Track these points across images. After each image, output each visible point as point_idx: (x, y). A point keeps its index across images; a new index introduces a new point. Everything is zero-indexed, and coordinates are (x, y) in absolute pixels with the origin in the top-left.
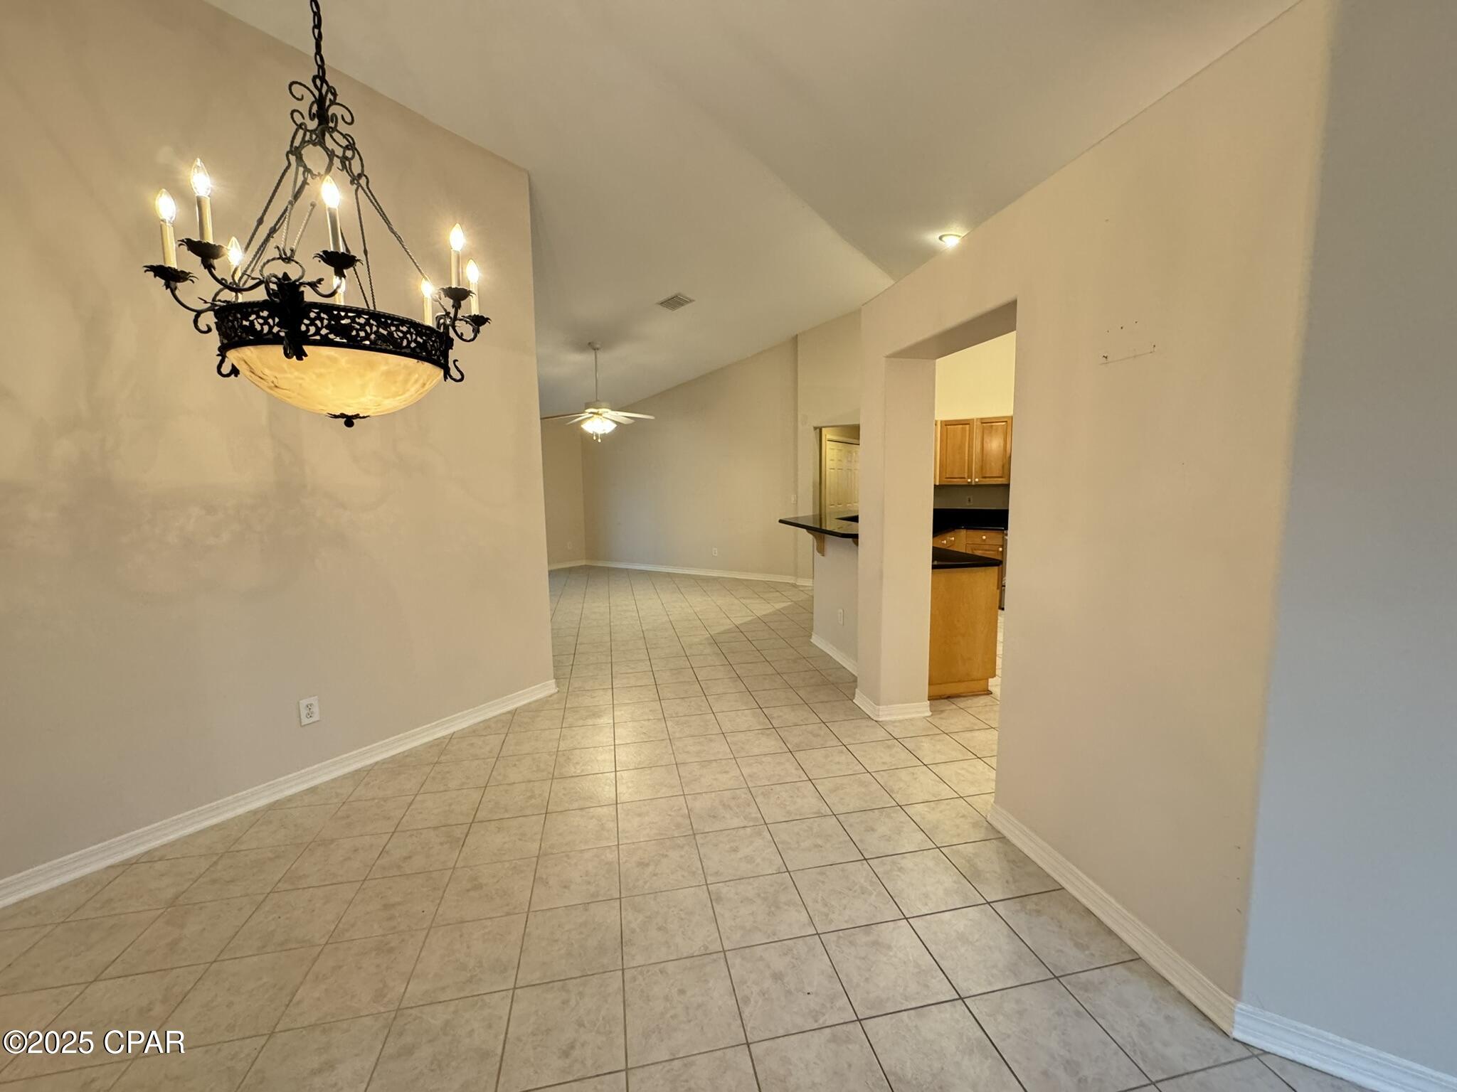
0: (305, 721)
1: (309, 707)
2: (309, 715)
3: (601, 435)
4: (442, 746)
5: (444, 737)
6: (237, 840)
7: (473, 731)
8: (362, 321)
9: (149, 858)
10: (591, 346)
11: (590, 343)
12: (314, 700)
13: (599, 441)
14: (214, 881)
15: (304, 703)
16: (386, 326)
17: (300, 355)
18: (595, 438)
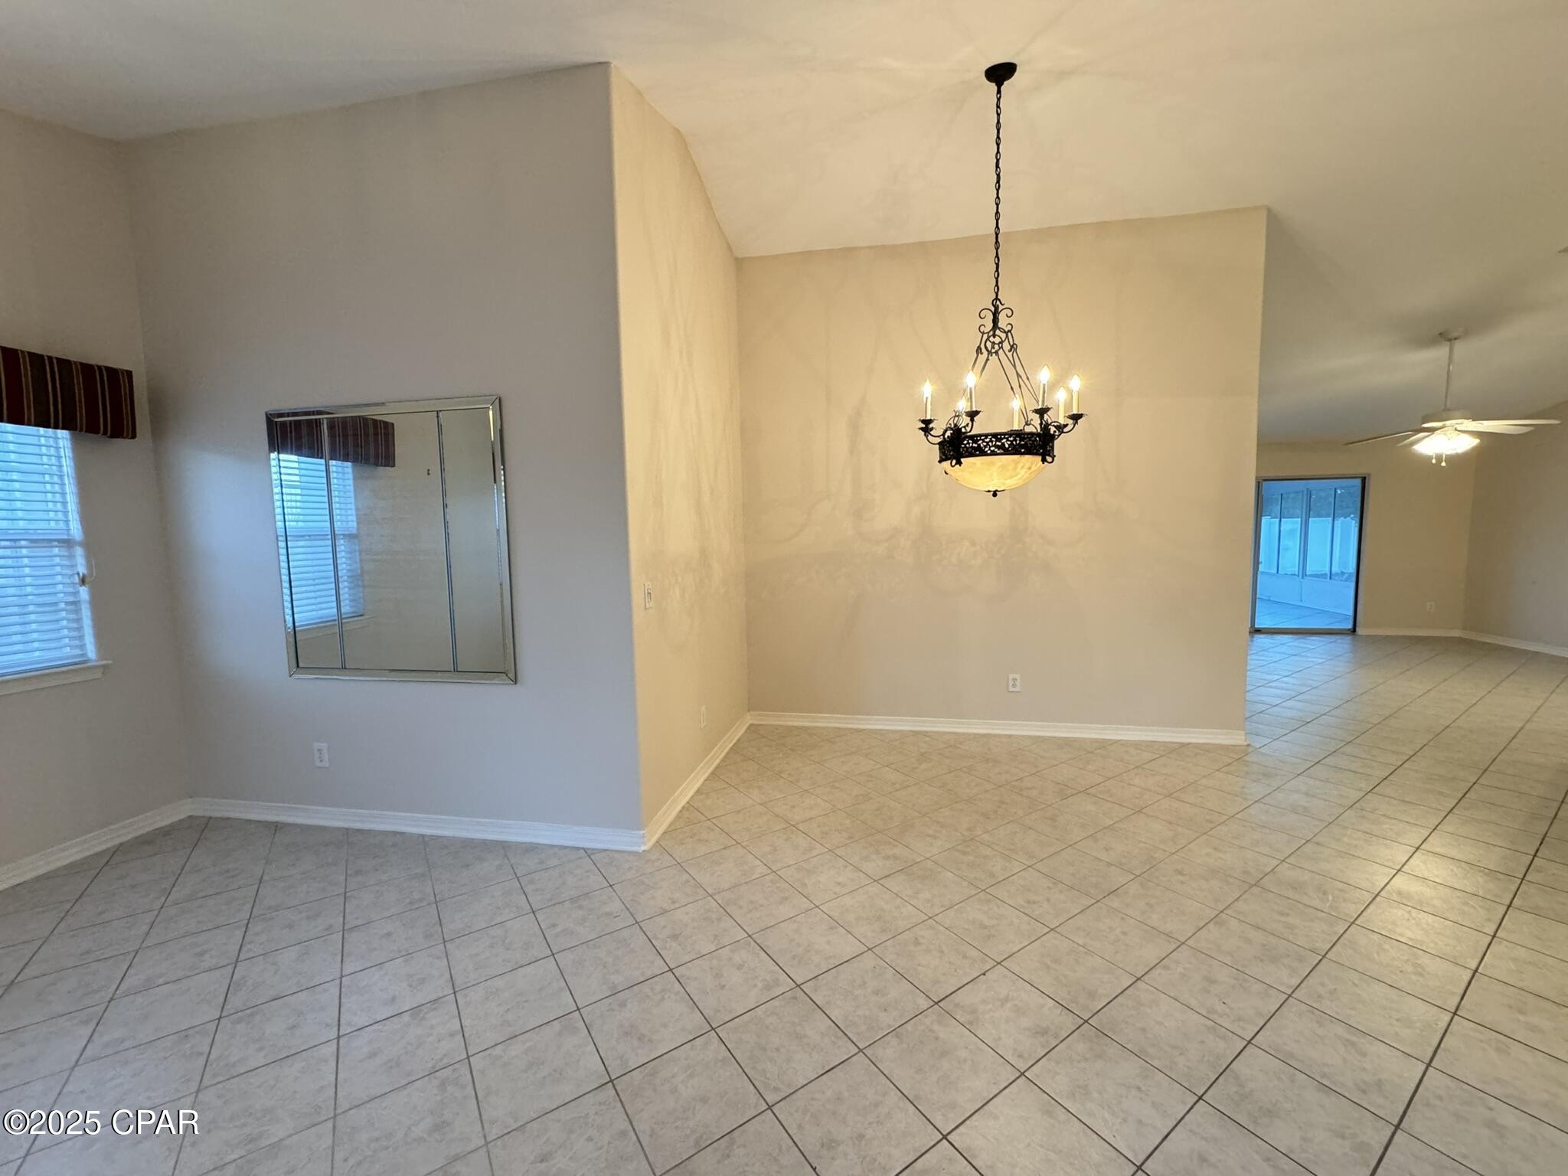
0: (1011, 689)
1: (1015, 680)
2: (1014, 686)
3: (1446, 455)
4: (1103, 744)
5: (1110, 740)
6: (960, 743)
7: (1137, 745)
8: (988, 440)
9: (925, 734)
10: (1445, 337)
11: (1440, 334)
12: (1017, 676)
13: (1443, 464)
14: (940, 754)
15: (1011, 676)
16: (1000, 440)
17: (959, 463)
18: (1434, 461)
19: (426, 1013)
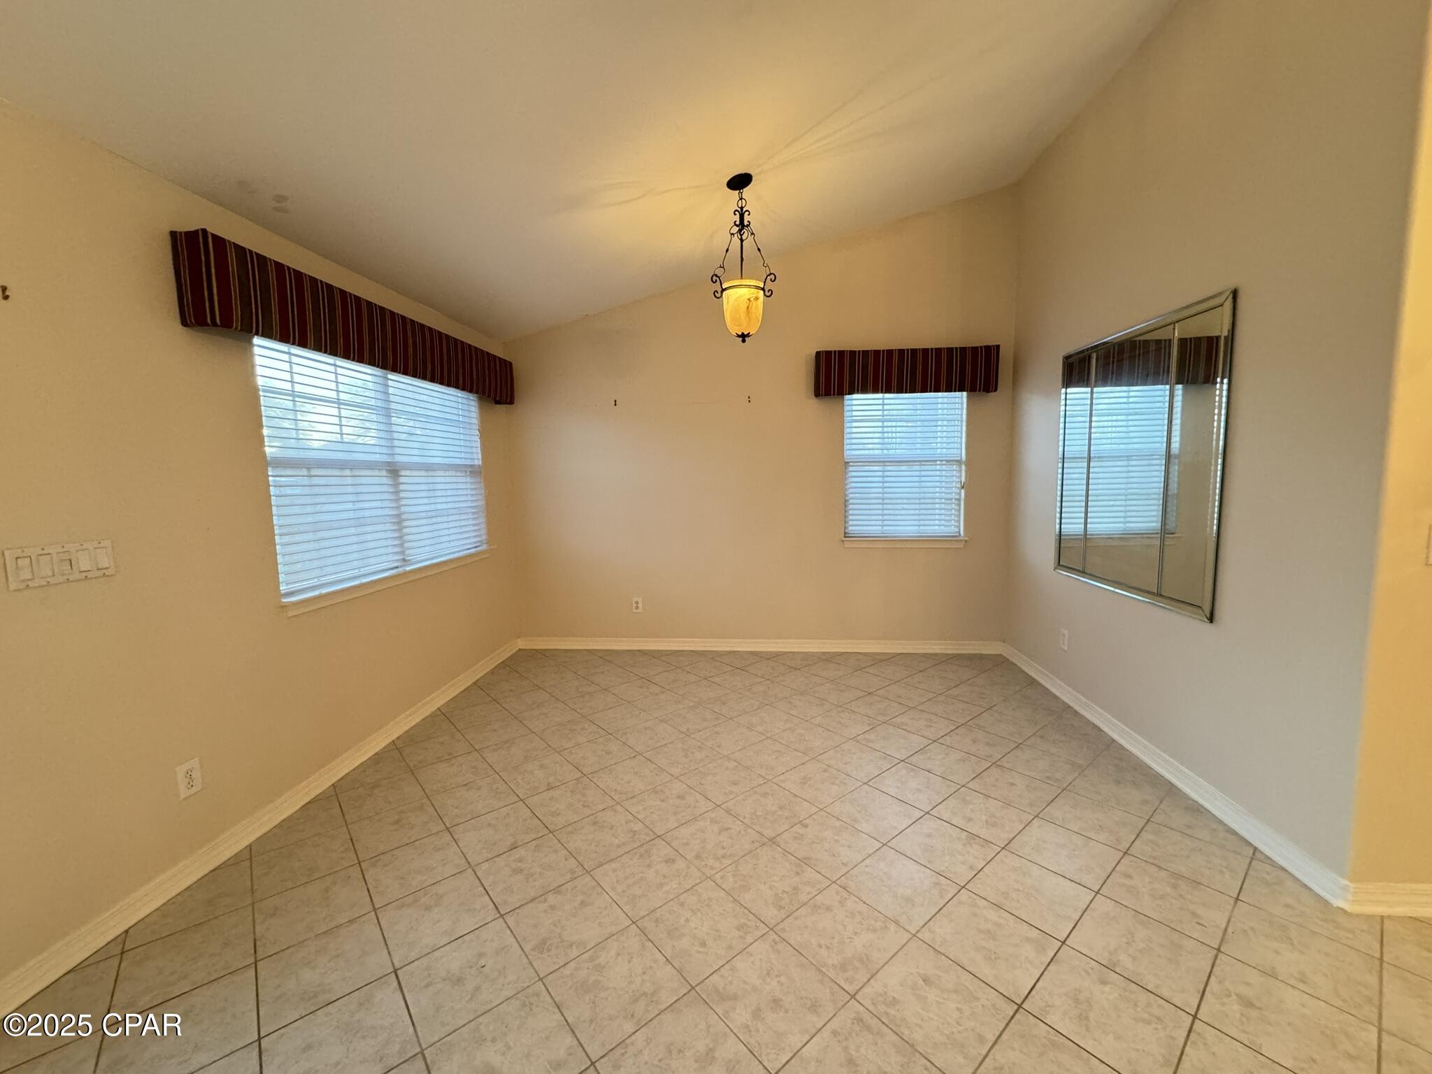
19: (975, 843)
